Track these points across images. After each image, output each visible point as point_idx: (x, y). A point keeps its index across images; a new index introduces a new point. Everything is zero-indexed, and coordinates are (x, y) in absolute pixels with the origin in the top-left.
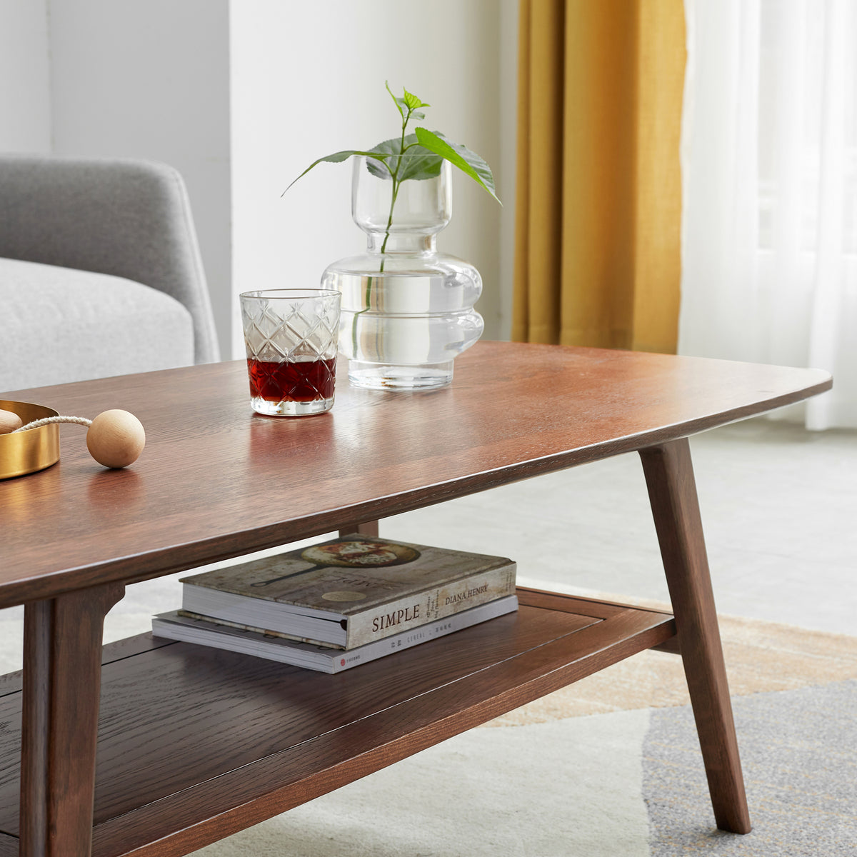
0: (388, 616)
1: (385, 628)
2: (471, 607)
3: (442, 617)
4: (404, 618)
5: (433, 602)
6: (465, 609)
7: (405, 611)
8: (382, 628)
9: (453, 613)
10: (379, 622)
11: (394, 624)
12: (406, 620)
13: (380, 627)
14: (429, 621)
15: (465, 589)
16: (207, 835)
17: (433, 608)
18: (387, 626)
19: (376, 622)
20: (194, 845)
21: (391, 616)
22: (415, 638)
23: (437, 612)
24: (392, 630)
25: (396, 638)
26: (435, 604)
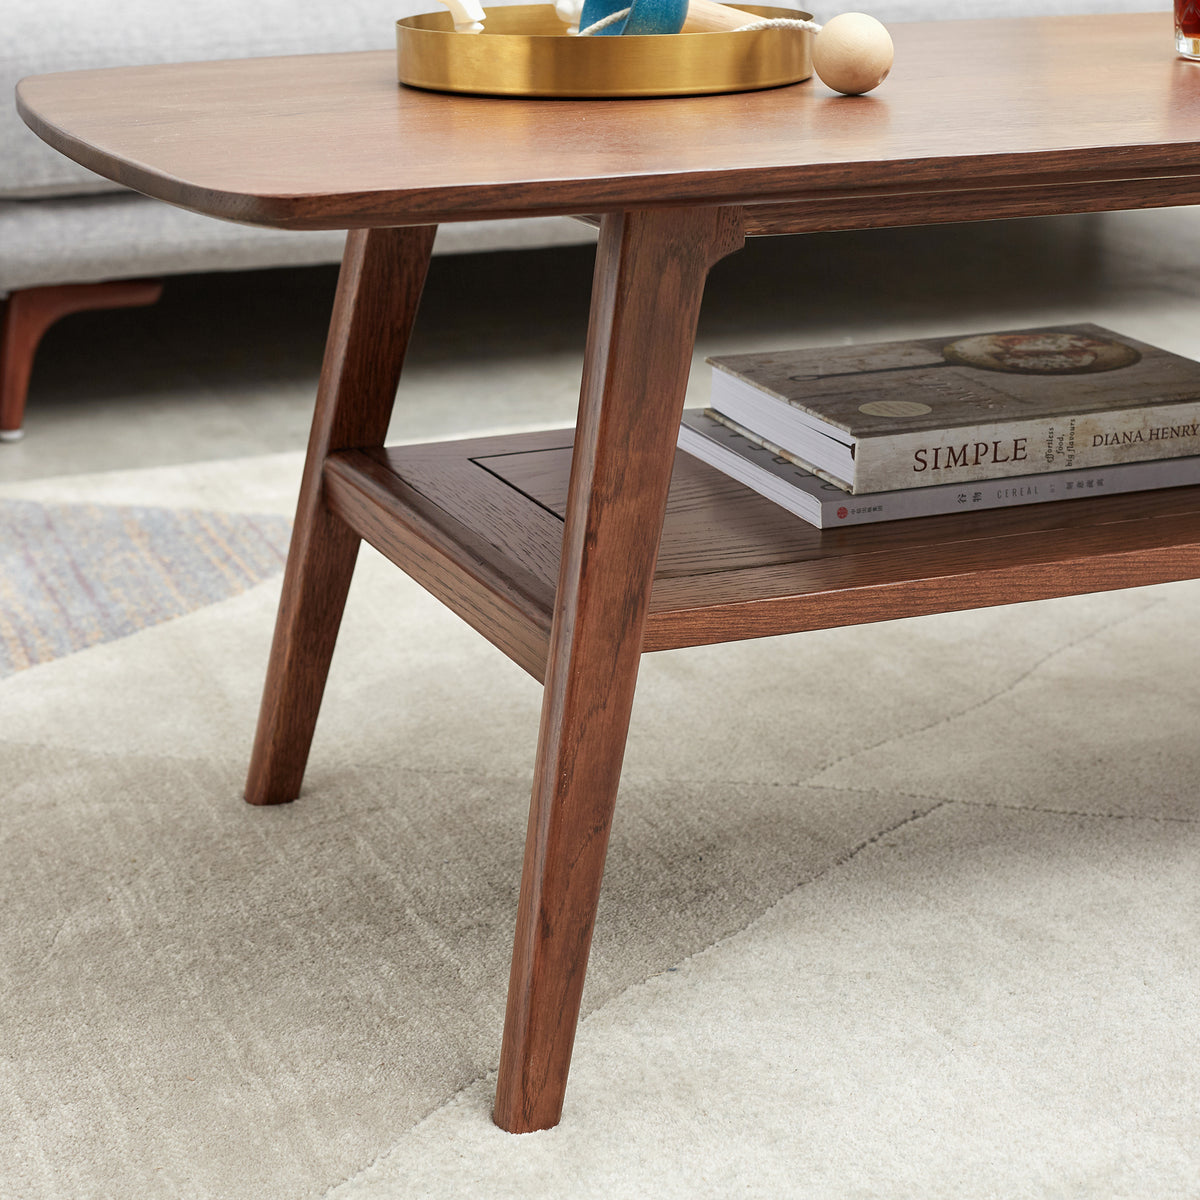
0: (951, 449)
1: (942, 470)
2: (1158, 457)
3: (1083, 466)
4: (990, 455)
5: (1061, 439)
6: (1141, 458)
7: (991, 447)
8: (936, 467)
9: (1111, 462)
10: (929, 457)
11: (965, 464)
12: (995, 461)
13: (931, 464)
14: (1050, 470)
15: (1141, 425)
16: (885, 606)
17: (1061, 447)
18: (948, 466)
19: (921, 455)
20: (860, 615)
21: (957, 451)
22: (1014, 493)
23: (1071, 456)
24: (961, 473)
25: (973, 488)
26: (1066, 441)
